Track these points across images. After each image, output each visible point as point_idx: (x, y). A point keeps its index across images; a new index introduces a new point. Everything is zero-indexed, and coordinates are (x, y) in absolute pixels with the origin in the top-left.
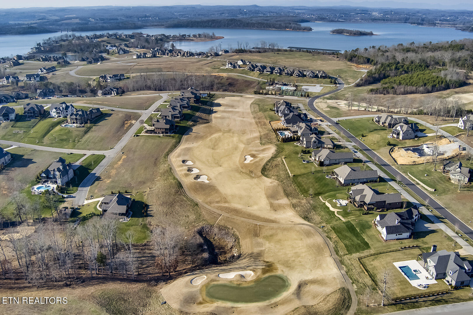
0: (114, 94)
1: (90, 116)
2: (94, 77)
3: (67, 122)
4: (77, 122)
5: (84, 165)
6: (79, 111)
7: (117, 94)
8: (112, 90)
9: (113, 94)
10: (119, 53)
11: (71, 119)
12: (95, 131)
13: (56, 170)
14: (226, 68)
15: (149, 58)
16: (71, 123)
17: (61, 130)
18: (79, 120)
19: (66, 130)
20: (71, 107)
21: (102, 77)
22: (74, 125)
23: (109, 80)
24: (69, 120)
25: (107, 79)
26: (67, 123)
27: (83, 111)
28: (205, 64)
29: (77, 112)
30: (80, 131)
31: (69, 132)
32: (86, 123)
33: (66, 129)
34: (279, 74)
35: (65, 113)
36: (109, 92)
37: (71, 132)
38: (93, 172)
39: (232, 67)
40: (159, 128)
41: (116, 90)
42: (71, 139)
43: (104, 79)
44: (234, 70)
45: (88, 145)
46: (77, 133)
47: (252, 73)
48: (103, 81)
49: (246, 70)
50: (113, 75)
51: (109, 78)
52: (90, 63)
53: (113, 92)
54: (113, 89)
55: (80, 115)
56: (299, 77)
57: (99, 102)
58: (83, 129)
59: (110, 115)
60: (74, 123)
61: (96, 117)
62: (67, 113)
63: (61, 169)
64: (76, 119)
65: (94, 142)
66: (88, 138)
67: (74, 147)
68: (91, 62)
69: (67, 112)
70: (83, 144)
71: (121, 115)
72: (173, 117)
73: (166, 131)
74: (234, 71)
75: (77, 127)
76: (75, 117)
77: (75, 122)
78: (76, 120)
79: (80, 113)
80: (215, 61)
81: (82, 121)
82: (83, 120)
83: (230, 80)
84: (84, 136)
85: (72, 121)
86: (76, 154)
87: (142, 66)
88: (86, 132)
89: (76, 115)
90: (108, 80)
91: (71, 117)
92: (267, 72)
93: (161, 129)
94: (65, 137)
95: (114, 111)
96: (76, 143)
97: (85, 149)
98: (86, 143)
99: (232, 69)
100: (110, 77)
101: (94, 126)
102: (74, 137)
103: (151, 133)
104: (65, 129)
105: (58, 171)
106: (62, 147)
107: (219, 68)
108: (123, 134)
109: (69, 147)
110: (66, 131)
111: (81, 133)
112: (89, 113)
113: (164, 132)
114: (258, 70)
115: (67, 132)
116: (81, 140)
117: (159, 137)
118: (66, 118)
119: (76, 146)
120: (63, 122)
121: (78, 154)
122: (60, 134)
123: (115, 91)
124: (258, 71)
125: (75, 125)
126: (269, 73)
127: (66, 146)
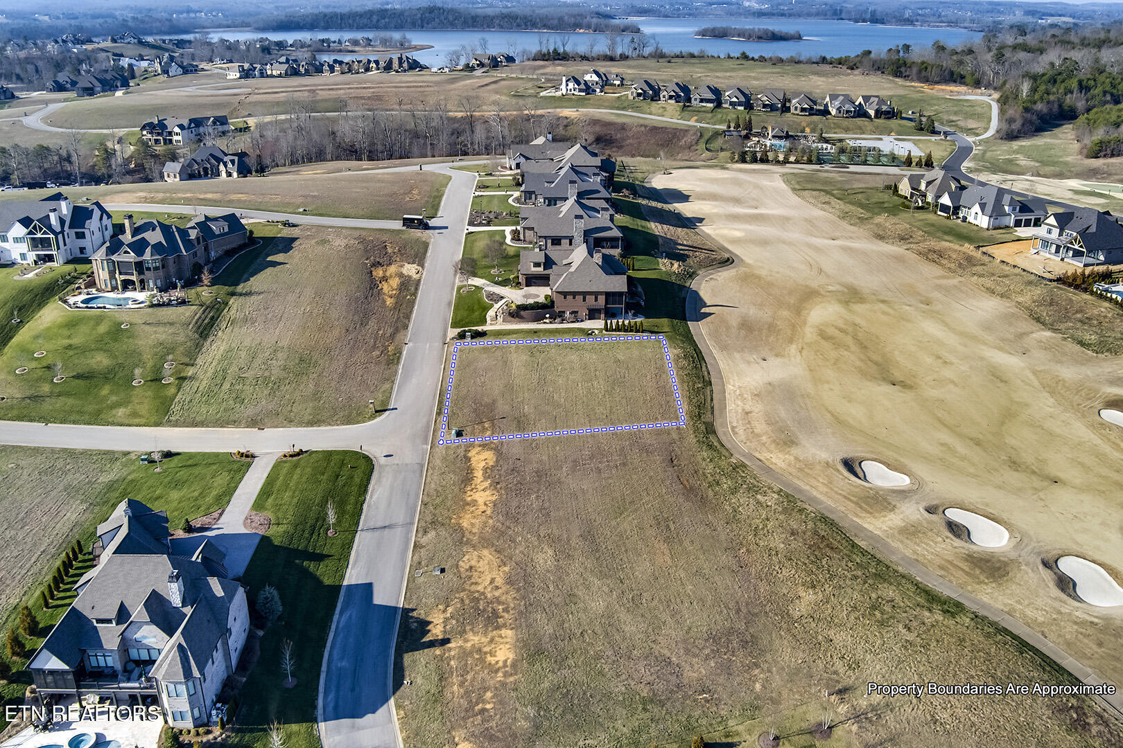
0: (229, 175)
1: (200, 249)
2: (122, 132)
3: (92, 284)
4: (142, 282)
5: (277, 533)
6: (148, 226)
7: (240, 172)
8: (219, 160)
9: (224, 174)
10: (165, 72)
11: (114, 268)
12: (245, 320)
13: (138, 612)
14: (559, 94)
15: (280, 76)
16: (114, 289)
17: (72, 324)
18: (156, 269)
19: (98, 324)
20: (97, 213)
21: (150, 127)
22: (128, 294)
23: (179, 138)
24: (102, 275)
25: (170, 133)
26: (94, 290)
27: (166, 229)
28: (479, 87)
29: (136, 231)
30: (172, 324)
31: (117, 332)
32: (191, 283)
33: (99, 320)
34: (742, 108)
35: (73, 243)
36: (205, 169)
37: (130, 333)
38: (353, 576)
39: (580, 90)
40: (574, 294)
41: (236, 158)
42: (137, 371)
43: (159, 134)
44: (589, 99)
45: (239, 399)
46: (162, 334)
47: (655, 106)
48: (157, 141)
49: (631, 97)
50: (191, 121)
51: (177, 130)
52: (90, 92)
53: (222, 167)
54: (220, 155)
55: (158, 248)
56: (810, 115)
57: (209, 196)
58: (186, 312)
59: (286, 244)
60: (127, 285)
61: (229, 253)
62: (81, 243)
63: (176, 600)
64: (140, 267)
65: (266, 380)
66: (228, 356)
67: (162, 415)
68: (92, 89)
69: (81, 236)
70: (209, 394)
71: (339, 243)
72: (591, 241)
73: (610, 306)
74: (591, 102)
75: (152, 306)
76: (131, 257)
77: (133, 283)
78: (140, 272)
79: (155, 237)
80: (504, 80)
81: (168, 277)
82: (172, 268)
83: (597, 129)
84: (198, 347)
85: (120, 278)
86: (191, 456)
87: (277, 95)
88: (205, 329)
89: (139, 247)
90: (175, 138)
91: (115, 258)
92: (702, 101)
93: (585, 294)
94: (100, 361)
95: (294, 226)
96: (173, 390)
97: (235, 423)
98: (226, 386)
99: (583, 99)
100: (181, 127)
101: (233, 294)
102: (149, 360)
103: (538, 319)
104: (89, 318)
105: (153, 621)
106: (96, 418)
107: (536, 96)
108: (397, 331)
109: (135, 414)
110: (102, 329)
111: (184, 336)
112: (198, 238)
113: (599, 311)
114: (671, 97)
115: (108, 333)
116: (190, 371)
117: (588, 333)
118: (81, 268)
119: (175, 408)
120: (69, 283)
121: (204, 455)
122: (70, 347)
123: (233, 162)
124: (672, 102)
125: (141, 296)
126: (711, 105)
127: (121, 412)
